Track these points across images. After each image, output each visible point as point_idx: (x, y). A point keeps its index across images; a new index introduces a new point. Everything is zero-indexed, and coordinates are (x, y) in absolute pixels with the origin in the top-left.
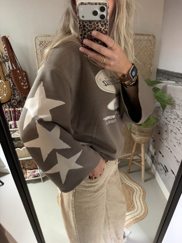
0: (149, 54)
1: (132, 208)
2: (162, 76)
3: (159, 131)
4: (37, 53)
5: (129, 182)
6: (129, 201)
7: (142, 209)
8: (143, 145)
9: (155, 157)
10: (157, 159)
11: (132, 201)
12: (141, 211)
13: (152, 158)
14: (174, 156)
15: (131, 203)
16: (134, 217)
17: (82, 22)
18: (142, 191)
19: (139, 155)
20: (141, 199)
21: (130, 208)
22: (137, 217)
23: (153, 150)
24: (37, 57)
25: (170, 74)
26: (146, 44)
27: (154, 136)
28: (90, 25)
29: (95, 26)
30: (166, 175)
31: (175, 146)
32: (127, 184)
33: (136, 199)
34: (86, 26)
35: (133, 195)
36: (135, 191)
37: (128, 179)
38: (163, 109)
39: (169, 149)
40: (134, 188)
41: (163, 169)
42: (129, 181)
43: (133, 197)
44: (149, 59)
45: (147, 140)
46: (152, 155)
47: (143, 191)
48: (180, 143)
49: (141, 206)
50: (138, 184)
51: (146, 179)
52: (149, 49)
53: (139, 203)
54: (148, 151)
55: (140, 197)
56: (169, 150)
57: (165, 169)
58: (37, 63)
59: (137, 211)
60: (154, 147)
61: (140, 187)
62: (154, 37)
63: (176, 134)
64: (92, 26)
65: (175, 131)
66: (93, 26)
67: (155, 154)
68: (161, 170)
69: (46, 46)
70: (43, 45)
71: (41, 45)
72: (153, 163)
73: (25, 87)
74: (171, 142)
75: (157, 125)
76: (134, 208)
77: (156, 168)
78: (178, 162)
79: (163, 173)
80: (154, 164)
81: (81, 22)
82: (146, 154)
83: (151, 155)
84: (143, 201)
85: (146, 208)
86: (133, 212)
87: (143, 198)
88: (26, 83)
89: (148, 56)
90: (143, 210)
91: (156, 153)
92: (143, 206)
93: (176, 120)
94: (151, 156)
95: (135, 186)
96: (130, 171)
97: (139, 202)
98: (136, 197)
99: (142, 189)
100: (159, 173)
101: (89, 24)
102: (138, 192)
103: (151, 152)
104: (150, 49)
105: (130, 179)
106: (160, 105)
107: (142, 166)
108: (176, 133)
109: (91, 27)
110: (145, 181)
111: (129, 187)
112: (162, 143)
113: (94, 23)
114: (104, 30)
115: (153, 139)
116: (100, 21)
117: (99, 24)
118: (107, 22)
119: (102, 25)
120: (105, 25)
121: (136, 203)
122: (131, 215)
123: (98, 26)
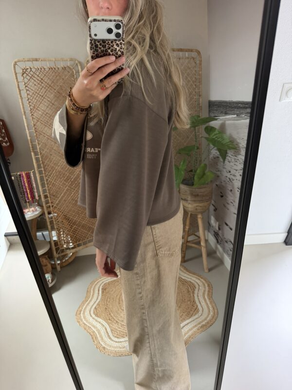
0: (194, 79)
1: (194, 311)
2: (216, 110)
3: (221, 193)
4: (19, 87)
5: (185, 275)
6: (189, 302)
7: (209, 311)
8: (199, 216)
9: (220, 233)
10: (223, 236)
11: (194, 301)
12: (209, 314)
13: (216, 235)
15: (193, 305)
16: (199, 324)
17: (94, 42)
18: (206, 285)
19: (196, 234)
20: (206, 297)
21: (191, 313)
22: (204, 323)
23: (216, 223)
24: (20, 94)
25: (227, 106)
26: (189, 64)
27: (215, 202)
28: (104, 44)
29: (110, 46)
32: (183, 278)
33: (199, 297)
34: (99, 46)
35: (193, 293)
36: (197, 286)
37: (185, 271)
38: (222, 158)
40: (193, 282)
42: (185, 273)
43: (193, 295)
44: (195, 87)
45: (205, 206)
46: (216, 231)
47: (209, 286)
49: (208, 307)
50: (200, 276)
51: (210, 267)
52: (194, 72)
53: (203, 304)
54: (208, 226)
55: (204, 294)
58: (21, 104)
59: (201, 315)
60: (217, 219)
61: (202, 280)
62: (199, 53)
64: (106, 45)
67: (219, 229)
69: (32, 76)
70: (27, 75)
71: (25, 75)
72: (218, 242)
73: (4, 144)
75: (217, 185)
76: (198, 312)
77: (224, 249)
80: (220, 244)
82: (206, 232)
83: (214, 231)
84: (209, 299)
85: (215, 308)
86: (197, 316)
87: (208, 294)
88: (6, 139)
89: (193, 82)
90: (211, 311)
91: (221, 227)
92: (210, 306)
94: (213, 233)
95: (194, 279)
96: (186, 259)
97: (203, 301)
98: (199, 295)
99: (206, 282)
102: (200, 288)
103: (212, 227)
104: (196, 71)
105: (187, 270)
106: (218, 153)
107: (202, 248)
109: (105, 47)
110: (210, 270)
111: (186, 281)
112: (228, 209)
113: (108, 42)
114: (119, 50)
115: (214, 206)
116: (115, 40)
117: (114, 43)
118: (123, 41)
119: (117, 44)
120: (121, 45)
121: (200, 303)
122: (194, 322)
123: (112, 46)
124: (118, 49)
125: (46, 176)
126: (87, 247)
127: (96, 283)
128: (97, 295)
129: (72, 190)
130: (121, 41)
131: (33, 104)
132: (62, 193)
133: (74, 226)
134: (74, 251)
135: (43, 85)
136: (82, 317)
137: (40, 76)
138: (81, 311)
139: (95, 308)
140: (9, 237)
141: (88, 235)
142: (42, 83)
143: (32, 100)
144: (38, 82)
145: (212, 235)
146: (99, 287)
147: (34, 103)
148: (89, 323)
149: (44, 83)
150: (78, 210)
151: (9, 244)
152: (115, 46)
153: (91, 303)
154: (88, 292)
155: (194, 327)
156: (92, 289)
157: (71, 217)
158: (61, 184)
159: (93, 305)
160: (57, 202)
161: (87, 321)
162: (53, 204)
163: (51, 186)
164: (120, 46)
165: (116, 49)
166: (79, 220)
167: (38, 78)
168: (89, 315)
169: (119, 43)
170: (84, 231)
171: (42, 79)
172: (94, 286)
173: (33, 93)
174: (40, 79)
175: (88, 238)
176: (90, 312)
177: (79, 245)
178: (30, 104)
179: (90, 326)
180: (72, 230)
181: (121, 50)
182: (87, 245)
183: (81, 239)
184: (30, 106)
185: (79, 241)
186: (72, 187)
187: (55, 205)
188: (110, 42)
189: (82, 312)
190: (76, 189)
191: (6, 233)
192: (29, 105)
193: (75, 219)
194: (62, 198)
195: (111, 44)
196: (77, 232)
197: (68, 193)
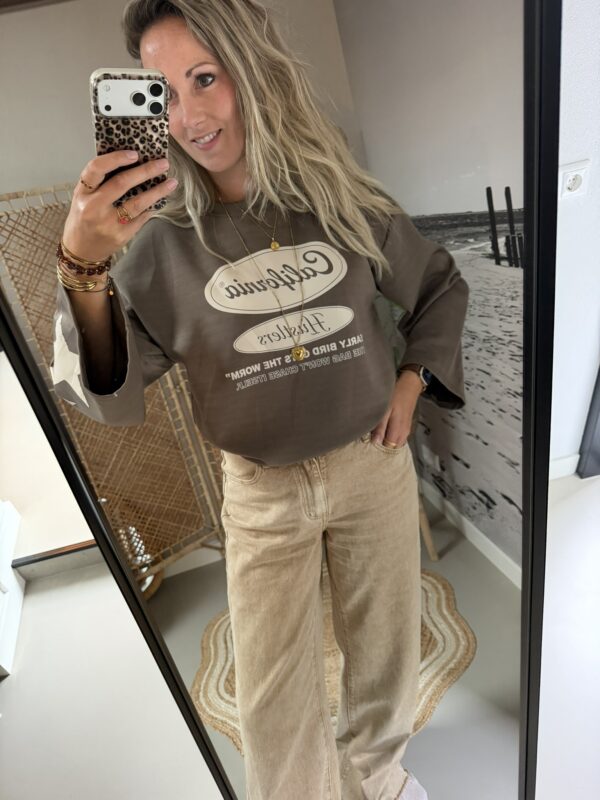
1: (428, 645)
7: (458, 639)
9: (446, 476)
10: (453, 481)
12: (458, 646)
13: (439, 482)
14: (499, 454)
16: (443, 668)
17: (104, 122)
18: (440, 587)
20: (445, 612)
22: (452, 665)
23: (434, 459)
27: (424, 416)
28: (126, 127)
29: (138, 131)
30: (492, 518)
31: (489, 422)
33: (432, 615)
34: (115, 131)
39: (477, 437)
41: (478, 501)
46: (436, 475)
47: (444, 587)
48: (501, 410)
49: (456, 635)
51: (440, 548)
53: (443, 626)
55: (439, 606)
56: (479, 442)
57: (485, 499)
59: (444, 650)
60: (435, 449)
61: (430, 578)
63: (483, 388)
64: (129, 129)
65: (477, 381)
66: (133, 130)
67: (443, 468)
68: (475, 508)
72: (444, 495)
74: (477, 416)
76: (435, 645)
77: (459, 506)
78: (513, 464)
79: (481, 514)
80: (450, 499)
81: (101, 122)
83: (433, 475)
84: (452, 614)
85: (468, 631)
86: (434, 655)
87: (449, 607)
90: (461, 639)
91: (444, 465)
92: (457, 628)
93: (470, 349)
94: (431, 478)
97: (442, 621)
98: (430, 610)
99: (438, 581)
100: (472, 518)
101: (123, 127)
102: (430, 595)
103: (428, 466)
108: (483, 385)
109: (128, 133)
110: (441, 555)
112: (453, 427)
113: (135, 123)
114: (157, 139)
115: (423, 424)
116: (150, 118)
117: (147, 125)
118: (166, 120)
119: (154, 127)
120: (162, 128)
121: (436, 626)
122: (433, 666)
123: (144, 131)
124: (155, 136)
125: (75, 427)
126: (182, 556)
127: (216, 627)
128: (224, 651)
129: (133, 445)
130: (163, 121)
131: (23, 284)
132: (112, 456)
133: (149, 519)
134: (156, 568)
135: (37, 243)
136: (204, 705)
137: (28, 226)
138: (198, 692)
139: (227, 680)
140: (22, 568)
141: (181, 531)
142: (35, 239)
143: (20, 278)
144: (28, 239)
145: (429, 482)
146: (225, 635)
147: (26, 283)
148: (221, 713)
149: (39, 238)
150: (152, 483)
151: (24, 582)
152: (150, 132)
153: (217, 671)
154: (204, 649)
155: (434, 677)
156: (211, 641)
157: (140, 501)
158: (108, 437)
159: (220, 676)
160: (106, 476)
161: (215, 710)
162: (98, 482)
163: (88, 445)
164: (160, 130)
165: (151, 136)
166: (157, 504)
167: (26, 231)
168: (217, 696)
169: (157, 124)
170: (171, 524)
171: (34, 232)
172: (213, 633)
173: (21, 264)
174: (30, 233)
175: (181, 538)
176: (217, 689)
177: (165, 556)
178: (19, 286)
179: (224, 719)
180: (147, 526)
181: (161, 138)
182: (182, 552)
183: (168, 541)
184: (19, 290)
185: (164, 547)
186: (132, 439)
187: (102, 483)
188: (138, 122)
189: (201, 694)
190: (141, 441)
191: (14, 561)
192: (16, 290)
193: (148, 503)
194: (115, 466)
195: (141, 127)
196: (157, 529)
197: (125, 452)
